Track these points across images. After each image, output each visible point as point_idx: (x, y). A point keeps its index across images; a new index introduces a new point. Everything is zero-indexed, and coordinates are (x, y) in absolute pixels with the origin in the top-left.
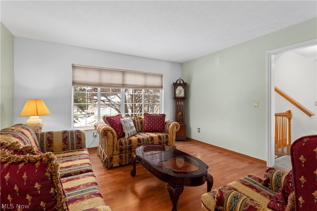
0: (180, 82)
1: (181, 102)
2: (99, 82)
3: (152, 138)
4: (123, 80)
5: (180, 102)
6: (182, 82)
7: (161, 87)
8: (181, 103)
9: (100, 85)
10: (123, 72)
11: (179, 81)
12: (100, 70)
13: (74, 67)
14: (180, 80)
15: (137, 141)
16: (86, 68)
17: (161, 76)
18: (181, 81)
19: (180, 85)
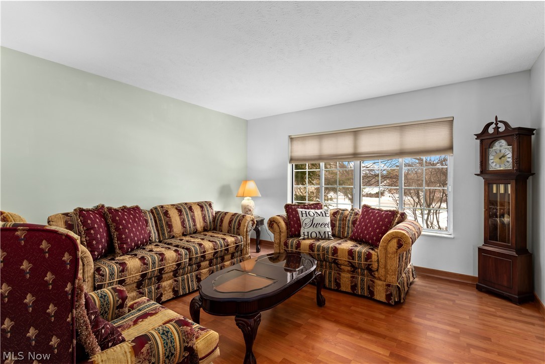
0: (497, 128)
1: (506, 184)
2: (319, 154)
3: (335, 250)
4: (355, 146)
5: (502, 187)
6: (502, 128)
7: (450, 148)
8: (506, 189)
9: (321, 158)
10: (356, 133)
11: (494, 126)
12: (320, 137)
13: (292, 139)
14: (497, 124)
15: (308, 247)
16: (304, 138)
17: (450, 122)
18: (500, 125)
19: (497, 136)
